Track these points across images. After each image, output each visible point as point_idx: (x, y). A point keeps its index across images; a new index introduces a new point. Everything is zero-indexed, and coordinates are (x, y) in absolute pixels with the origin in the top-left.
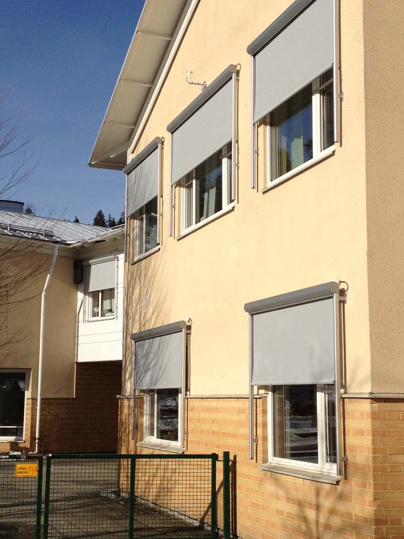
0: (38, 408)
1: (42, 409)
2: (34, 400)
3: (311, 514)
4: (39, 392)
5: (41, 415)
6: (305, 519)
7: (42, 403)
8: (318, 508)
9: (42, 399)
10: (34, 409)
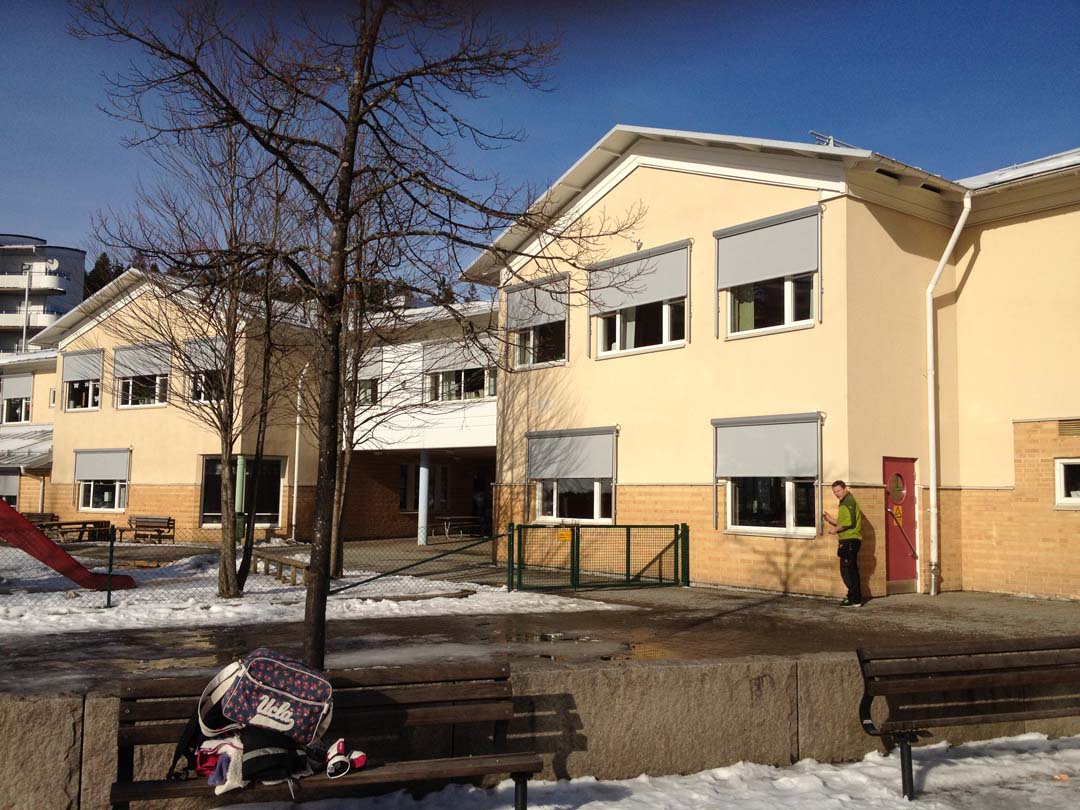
0: (295, 495)
1: (298, 497)
2: (291, 487)
3: (780, 560)
4: (296, 480)
5: (297, 502)
6: (774, 564)
7: (298, 491)
8: (788, 555)
9: (299, 487)
10: (290, 497)
